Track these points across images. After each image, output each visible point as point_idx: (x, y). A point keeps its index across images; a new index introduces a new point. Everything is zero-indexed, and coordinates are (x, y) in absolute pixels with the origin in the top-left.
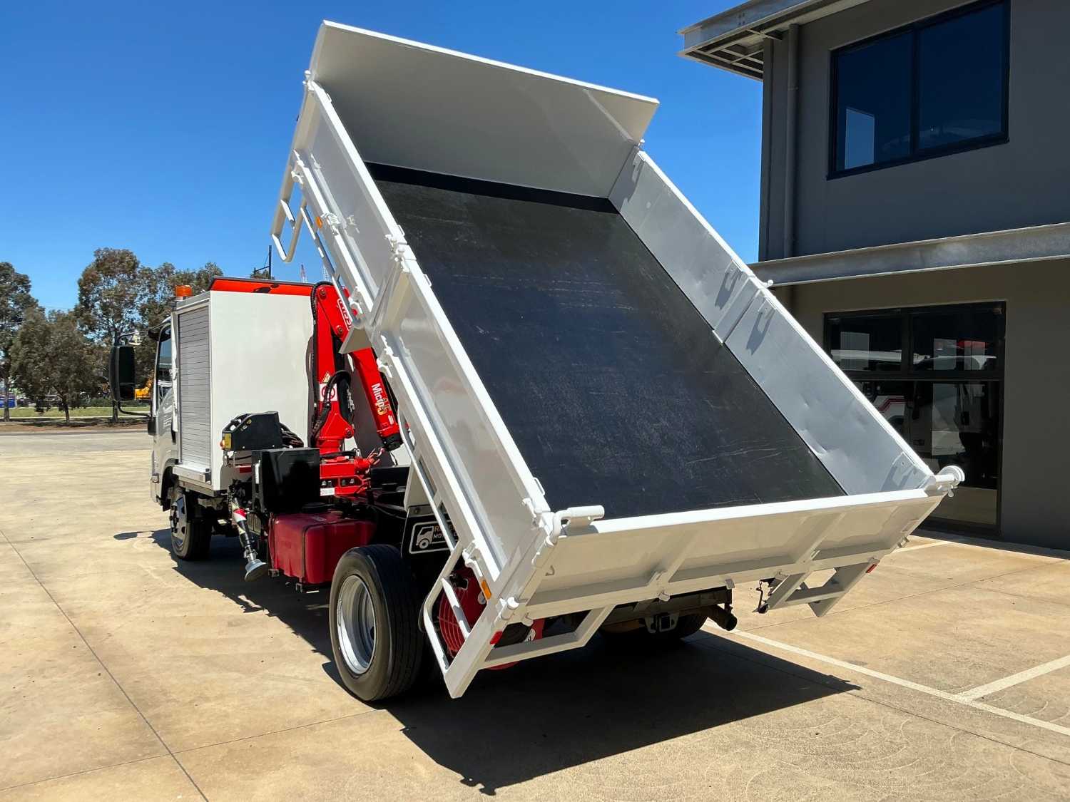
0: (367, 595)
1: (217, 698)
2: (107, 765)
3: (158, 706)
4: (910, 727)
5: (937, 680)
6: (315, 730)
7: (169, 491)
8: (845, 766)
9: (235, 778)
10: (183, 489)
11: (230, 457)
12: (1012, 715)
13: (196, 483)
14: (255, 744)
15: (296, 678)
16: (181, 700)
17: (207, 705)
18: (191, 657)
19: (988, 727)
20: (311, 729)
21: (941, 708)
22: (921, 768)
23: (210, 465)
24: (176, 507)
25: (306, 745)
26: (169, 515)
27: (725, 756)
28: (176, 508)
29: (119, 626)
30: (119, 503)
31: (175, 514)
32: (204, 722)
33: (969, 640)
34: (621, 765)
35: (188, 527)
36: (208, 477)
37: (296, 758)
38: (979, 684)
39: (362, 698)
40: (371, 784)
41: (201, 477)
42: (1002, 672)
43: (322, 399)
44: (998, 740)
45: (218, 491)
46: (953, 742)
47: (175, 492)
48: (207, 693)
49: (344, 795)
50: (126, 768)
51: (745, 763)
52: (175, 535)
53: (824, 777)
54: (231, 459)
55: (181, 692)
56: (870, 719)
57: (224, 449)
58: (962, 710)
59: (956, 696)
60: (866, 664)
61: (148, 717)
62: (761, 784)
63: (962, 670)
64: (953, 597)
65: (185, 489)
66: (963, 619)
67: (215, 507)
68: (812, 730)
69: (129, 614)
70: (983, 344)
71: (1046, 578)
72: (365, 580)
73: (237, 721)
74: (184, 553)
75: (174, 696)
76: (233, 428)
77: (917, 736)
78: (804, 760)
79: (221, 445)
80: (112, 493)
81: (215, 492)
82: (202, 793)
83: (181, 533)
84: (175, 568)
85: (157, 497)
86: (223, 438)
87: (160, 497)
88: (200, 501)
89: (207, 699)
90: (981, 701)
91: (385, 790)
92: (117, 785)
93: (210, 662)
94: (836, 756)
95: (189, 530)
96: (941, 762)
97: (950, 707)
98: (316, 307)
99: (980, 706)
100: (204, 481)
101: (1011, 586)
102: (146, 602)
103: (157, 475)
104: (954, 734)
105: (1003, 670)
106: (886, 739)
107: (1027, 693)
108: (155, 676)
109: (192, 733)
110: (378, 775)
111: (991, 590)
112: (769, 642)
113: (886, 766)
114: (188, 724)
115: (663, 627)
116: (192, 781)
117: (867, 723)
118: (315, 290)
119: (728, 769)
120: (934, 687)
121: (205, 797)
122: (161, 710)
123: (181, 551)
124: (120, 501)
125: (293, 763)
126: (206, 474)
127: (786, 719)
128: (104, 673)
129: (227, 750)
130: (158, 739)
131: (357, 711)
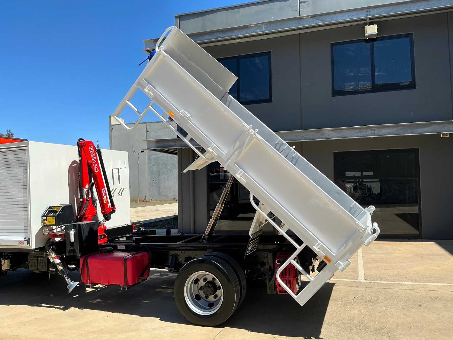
5: (346, 277)
23: (28, 236)
36: (28, 242)
38: (357, 276)
43: (85, 197)
45: (34, 249)
59: (359, 280)
63: (346, 273)
86: (45, 220)
90: (367, 280)
100: (25, 245)
105: (354, 271)
118: (79, 142)
120: (349, 279)
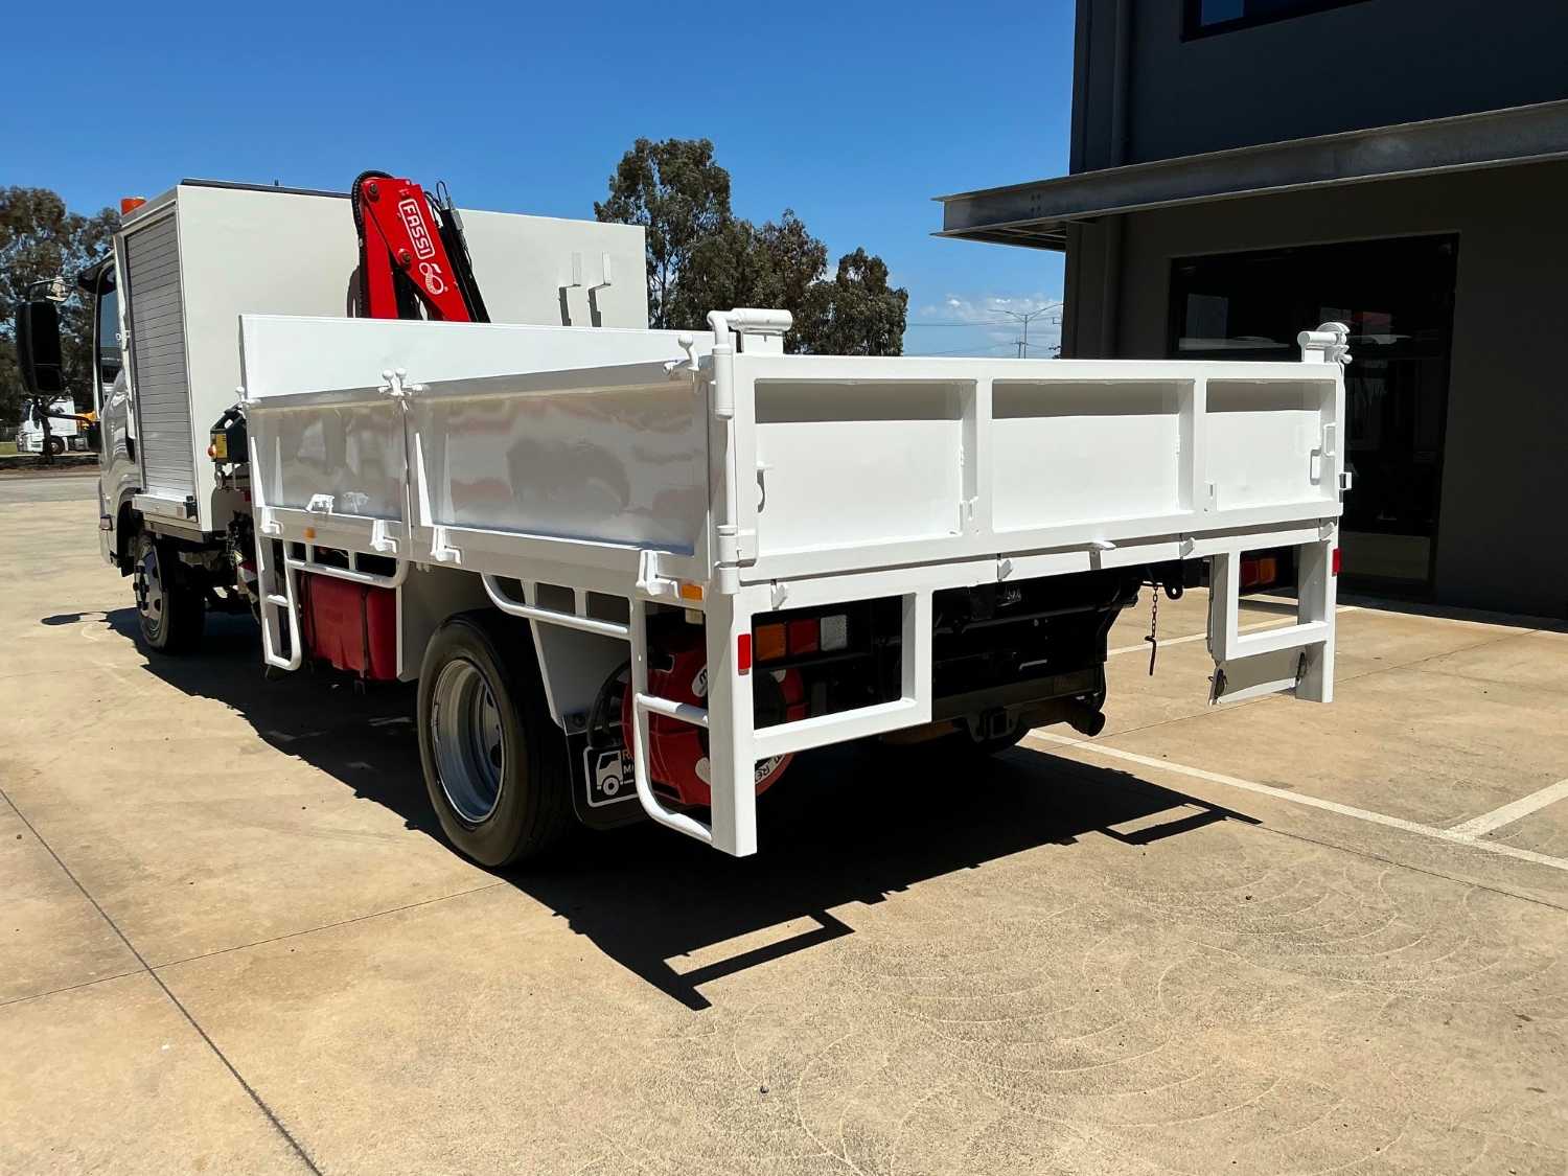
0: (484, 686)
1: (228, 871)
2: (33, 993)
3: (124, 887)
4: (1392, 883)
5: (1410, 807)
6: (406, 919)
7: (131, 542)
8: (1311, 949)
9: (268, 1009)
10: (152, 535)
11: (227, 474)
12: (1545, 860)
13: (171, 522)
14: (301, 948)
15: (363, 833)
16: (163, 876)
17: (212, 883)
18: (179, 803)
19: (1516, 880)
20: (399, 917)
21: (1431, 852)
22: (1432, 950)
23: (194, 491)
24: (142, 568)
25: (390, 946)
26: (133, 581)
27: (1105, 939)
28: (142, 570)
29: (55, 756)
30: (54, 572)
31: (142, 578)
32: (206, 913)
33: (1439, 747)
34: (939, 959)
35: (166, 600)
36: (191, 508)
37: (377, 968)
38: (1476, 813)
39: (481, 861)
40: (515, 1008)
41: (179, 510)
42: (1505, 795)
44: (1539, 899)
45: (209, 533)
46: (1469, 905)
47: (140, 545)
48: (210, 863)
49: (468, 1030)
50: (67, 998)
51: (1146, 950)
52: (145, 613)
53: (1281, 969)
54: (230, 477)
55: (163, 863)
56: (1325, 873)
57: (215, 460)
58: (1465, 856)
59: (1447, 831)
60: (1292, 786)
61: (105, 907)
62: (1180, 984)
63: (1443, 792)
64: (1391, 683)
65: (155, 534)
66: (1418, 716)
67: (208, 566)
68: (1241, 892)
69: (71, 738)
70: (1388, 318)
71: (1520, 654)
72: (480, 665)
73: (265, 908)
74: (161, 640)
75: (151, 870)
76: (229, 424)
77: (1410, 897)
78: (1240, 942)
79: (211, 453)
80: (43, 558)
81: (205, 535)
82: (207, 1039)
83: (154, 609)
84: (144, 666)
85: (112, 554)
86: (214, 442)
87: (115, 552)
88: (183, 557)
89: (210, 873)
90: (1489, 840)
91: (539, 1019)
92: (51, 1029)
93: (213, 811)
94: (1289, 933)
95: (166, 604)
96: (1463, 938)
97: (1445, 850)
98: (362, 216)
99: (1488, 846)
100: (185, 516)
101: (1473, 667)
102: (99, 719)
103: (109, 517)
104: (1468, 892)
105: (1503, 790)
106: (1362, 903)
107: (1555, 824)
108: (117, 837)
109: (184, 931)
110: (523, 992)
111: (1445, 674)
112: (1130, 757)
113: (1376, 948)
114: (179, 916)
115: (996, 732)
116: (189, 1017)
117: (1323, 879)
118: (359, 186)
119: (1119, 959)
120: (1409, 819)
121: (213, 1047)
122: (129, 893)
123: (156, 639)
124: (54, 568)
125: (369, 976)
126: (187, 505)
127: (1190, 874)
128: (27, 834)
129: (250, 959)
130: (124, 943)
131: (476, 885)
